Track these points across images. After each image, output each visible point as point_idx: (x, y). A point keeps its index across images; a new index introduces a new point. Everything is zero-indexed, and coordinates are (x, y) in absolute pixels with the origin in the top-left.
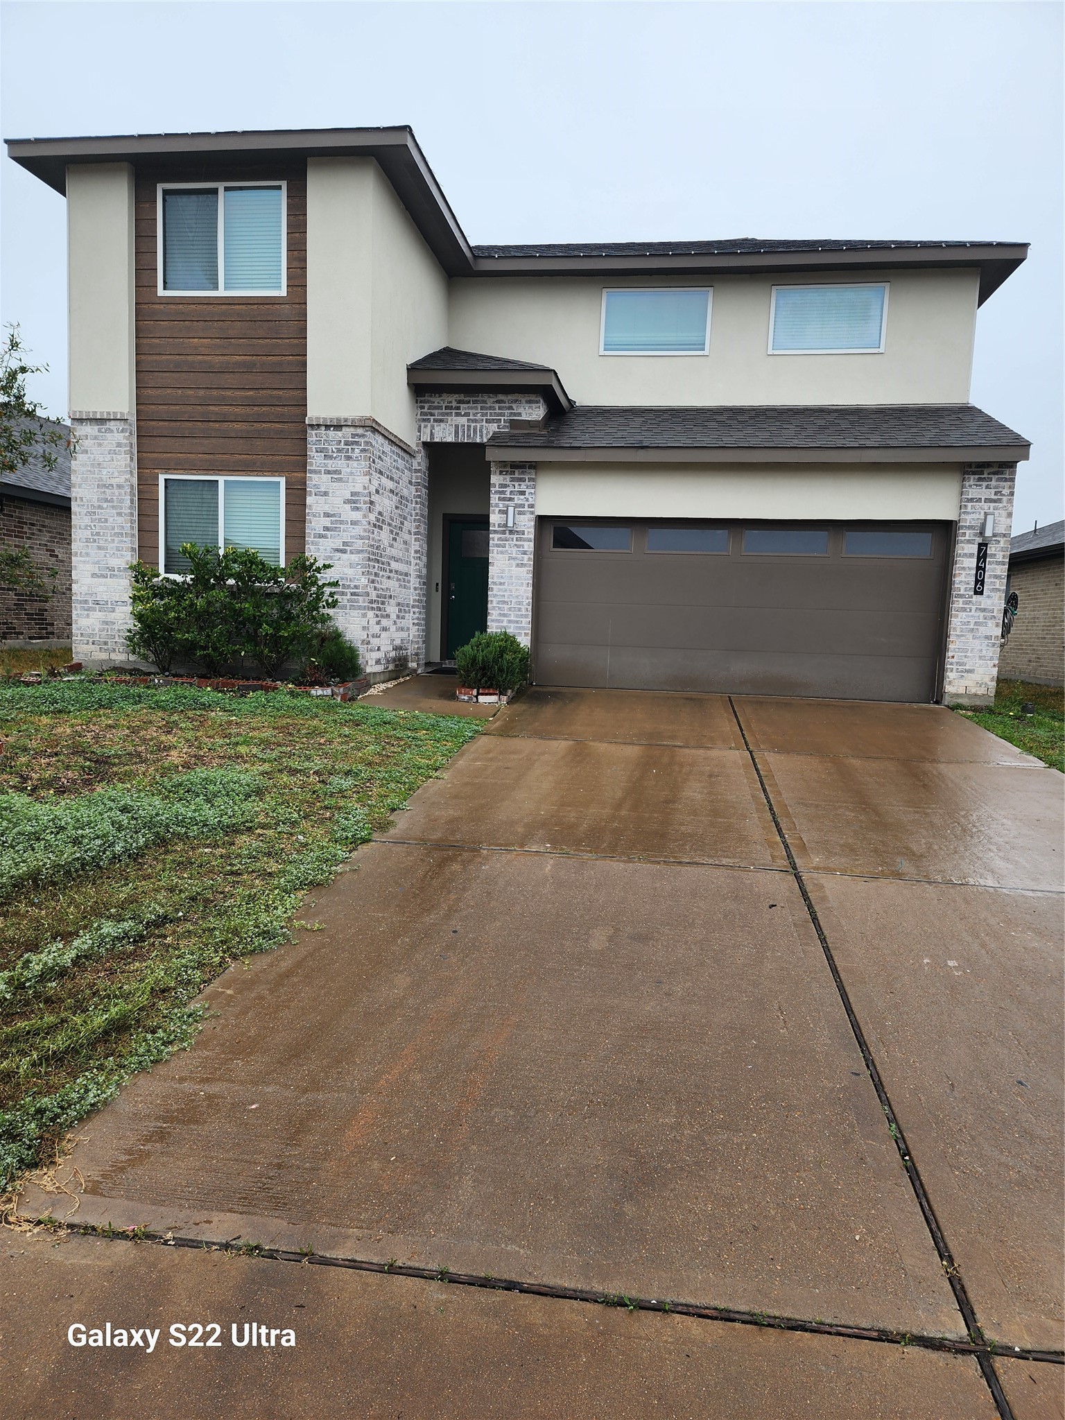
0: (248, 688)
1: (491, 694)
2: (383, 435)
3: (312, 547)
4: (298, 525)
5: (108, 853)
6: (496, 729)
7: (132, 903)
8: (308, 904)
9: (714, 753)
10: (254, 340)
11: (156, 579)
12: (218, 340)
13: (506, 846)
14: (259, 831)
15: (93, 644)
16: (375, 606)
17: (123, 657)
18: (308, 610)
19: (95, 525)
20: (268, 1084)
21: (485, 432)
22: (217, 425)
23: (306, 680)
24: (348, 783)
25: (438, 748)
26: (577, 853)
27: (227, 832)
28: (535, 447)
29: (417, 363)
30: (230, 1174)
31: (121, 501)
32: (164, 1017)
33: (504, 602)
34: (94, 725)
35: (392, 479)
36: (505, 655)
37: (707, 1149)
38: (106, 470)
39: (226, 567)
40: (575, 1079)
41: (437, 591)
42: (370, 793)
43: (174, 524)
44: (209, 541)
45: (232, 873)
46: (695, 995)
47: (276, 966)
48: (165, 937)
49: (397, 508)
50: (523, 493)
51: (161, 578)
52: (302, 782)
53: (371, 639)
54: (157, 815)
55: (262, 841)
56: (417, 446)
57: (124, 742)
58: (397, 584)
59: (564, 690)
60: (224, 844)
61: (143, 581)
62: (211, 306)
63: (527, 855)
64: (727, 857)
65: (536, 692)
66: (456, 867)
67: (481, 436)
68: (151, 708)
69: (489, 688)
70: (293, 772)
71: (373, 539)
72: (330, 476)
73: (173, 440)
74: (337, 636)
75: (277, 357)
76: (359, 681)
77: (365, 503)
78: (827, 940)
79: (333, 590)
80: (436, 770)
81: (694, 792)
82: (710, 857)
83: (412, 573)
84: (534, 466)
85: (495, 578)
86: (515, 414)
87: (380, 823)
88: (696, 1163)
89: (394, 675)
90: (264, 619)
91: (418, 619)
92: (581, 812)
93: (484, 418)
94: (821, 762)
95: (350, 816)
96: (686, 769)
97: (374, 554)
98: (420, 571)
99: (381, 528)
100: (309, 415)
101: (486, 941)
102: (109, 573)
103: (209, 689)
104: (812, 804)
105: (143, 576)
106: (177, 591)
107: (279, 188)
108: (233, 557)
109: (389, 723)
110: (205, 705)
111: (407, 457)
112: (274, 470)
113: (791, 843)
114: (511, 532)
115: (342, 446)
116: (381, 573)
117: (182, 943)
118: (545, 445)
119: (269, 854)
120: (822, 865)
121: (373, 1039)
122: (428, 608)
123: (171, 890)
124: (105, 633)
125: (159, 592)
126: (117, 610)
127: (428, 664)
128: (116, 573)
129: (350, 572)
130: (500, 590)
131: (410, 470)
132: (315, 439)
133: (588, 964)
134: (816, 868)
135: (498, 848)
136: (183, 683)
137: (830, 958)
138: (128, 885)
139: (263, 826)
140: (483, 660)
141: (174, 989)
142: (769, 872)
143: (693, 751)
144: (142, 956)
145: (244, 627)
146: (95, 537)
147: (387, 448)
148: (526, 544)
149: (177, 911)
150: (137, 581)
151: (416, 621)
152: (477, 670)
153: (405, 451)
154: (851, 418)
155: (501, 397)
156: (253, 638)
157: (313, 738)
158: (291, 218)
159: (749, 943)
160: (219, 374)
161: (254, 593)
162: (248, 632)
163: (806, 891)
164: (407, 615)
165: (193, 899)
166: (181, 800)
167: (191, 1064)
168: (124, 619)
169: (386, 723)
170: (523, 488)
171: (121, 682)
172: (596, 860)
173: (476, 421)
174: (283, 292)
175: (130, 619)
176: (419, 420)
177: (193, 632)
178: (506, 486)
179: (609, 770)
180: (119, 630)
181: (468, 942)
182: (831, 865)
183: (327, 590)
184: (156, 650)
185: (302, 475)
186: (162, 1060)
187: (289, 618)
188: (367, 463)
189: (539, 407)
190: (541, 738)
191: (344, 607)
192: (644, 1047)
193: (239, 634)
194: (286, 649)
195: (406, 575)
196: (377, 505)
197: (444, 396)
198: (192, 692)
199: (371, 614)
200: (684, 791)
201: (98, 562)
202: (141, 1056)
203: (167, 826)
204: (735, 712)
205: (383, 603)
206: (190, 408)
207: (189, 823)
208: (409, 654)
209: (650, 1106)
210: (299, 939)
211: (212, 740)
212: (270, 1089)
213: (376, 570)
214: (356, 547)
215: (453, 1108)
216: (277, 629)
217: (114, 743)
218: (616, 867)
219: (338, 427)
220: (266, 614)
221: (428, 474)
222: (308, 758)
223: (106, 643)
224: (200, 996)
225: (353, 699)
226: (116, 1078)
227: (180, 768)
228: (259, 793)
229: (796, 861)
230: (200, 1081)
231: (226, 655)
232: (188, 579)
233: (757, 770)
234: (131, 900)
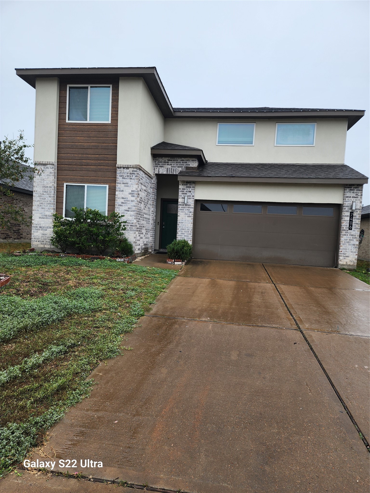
0: (94, 258)
1: (179, 261)
2: (143, 171)
3: (117, 209)
4: (112, 201)
5: (51, 319)
6: (182, 274)
7: (61, 339)
8: (125, 340)
9: (261, 284)
10: (99, 138)
11: (62, 219)
12: (87, 138)
13: (193, 318)
14: (104, 311)
15: (39, 242)
16: (138, 230)
17: (49, 246)
18: (116, 231)
19: (41, 200)
20: (120, 413)
21: (177, 171)
22: (85, 167)
23: (114, 256)
24: (133, 293)
25: (163, 281)
26: (219, 321)
27: (92, 311)
28: (195, 176)
29: (154, 147)
30: (111, 451)
31: (51, 192)
32: (78, 384)
33: (183, 229)
34: (41, 271)
35: (145, 186)
36: (184, 248)
37: (292, 443)
38: (46, 181)
39: (88, 216)
40: (236, 412)
41: (158, 225)
42: (142, 297)
43: (69, 200)
44: (81, 206)
45: (96, 327)
46: (274, 378)
47: (117, 364)
48: (75, 352)
49: (146, 196)
50: (190, 192)
51: (63, 219)
52: (117, 293)
53: (137, 241)
54: (67, 305)
55: (105, 315)
56: (154, 175)
57: (52, 277)
58: (146, 222)
59: (204, 260)
60: (92, 316)
61: (58, 220)
62: (84, 126)
63: (202, 322)
64: (274, 324)
65: (194, 261)
66: (176, 326)
67: (176, 172)
68: (60, 265)
69: (178, 259)
70: (114, 289)
71: (139, 207)
72: (124, 185)
73: (70, 171)
74: (126, 240)
75: (106, 144)
76: (133, 256)
77: (136, 194)
78: (318, 357)
79: (124, 224)
80: (164, 289)
81: (257, 299)
82: (268, 324)
83: (150, 218)
84: (194, 183)
85: (180, 221)
86: (188, 165)
87: (147, 309)
88: (289, 449)
89: (144, 254)
90: (100, 234)
91: (152, 234)
92: (218, 306)
93: (177, 166)
94: (300, 288)
95: (136, 306)
96: (253, 290)
97: (138, 212)
98: (153, 218)
99: (141, 203)
100: (117, 163)
101: (193, 355)
102: (45, 217)
103: (80, 258)
104: (300, 304)
105: (58, 218)
106: (70, 224)
107: (109, 87)
108: (91, 212)
109: (145, 271)
110: (80, 264)
111: (150, 179)
112: (104, 183)
113: (296, 319)
114: (186, 205)
115: (129, 174)
116: (141, 219)
117: (81, 354)
118: (198, 175)
119: (108, 320)
120: (309, 328)
121: (157, 394)
122: (155, 231)
123: (75, 333)
124: (43, 238)
125: (63, 224)
126: (47, 230)
127: (155, 250)
128: (48, 217)
129: (130, 218)
130: (181, 225)
131: (151, 183)
132: (119, 172)
133: (232, 365)
134: (308, 329)
135: (191, 319)
136: (71, 256)
137: (321, 364)
138: (59, 331)
139: (105, 309)
140: (177, 249)
141: (80, 373)
142: (291, 330)
143: (254, 283)
144: (67, 359)
145: (93, 237)
146: (41, 205)
147: (144, 175)
148: (191, 209)
149: (78, 342)
150: (55, 220)
151: (151, 235)
152: (174, 253)
153: (150, 177)
154: (304, 168)
155: (183, 159)
156: (96, 241)
157: (119, 277)
158: (113, 97)
159: (290, 358)
160: (86, 149)
161: (96, 225)
162: (94, 238)
163: (306, 338)
164: (149, 233)
165: (83, 337)
166: (75, 299)
167: (90, 404)
168: (50, 233)
169: (144, 272)
170: (190, 190)
171: (49, 255)
172: (227, 324)
173: (174, 167)
174: (110, 122)
175: (52, 233)
176: (154, 166)
177: (75, 238)
178: (184, 189)
179: (225, 290)
180: (48, 237)
181: (186, 356)
182: (313, 328)
183: (122, 224)
184: (61, 244)
185: (115, 184)
186: (79, 402)
187: (108, 234)
188: (137, 180)
189: (196, 163)
190: (199, 278)
191: (128, 230)
192: (259, 400)
193: (91, 239)
194: (108, 244)
195: (149, 219)
196: (140, 195)
197: (163, 158)
198: (74, 259)
199: (137, 233)
200: (253, 298)
201: (42, 213)
202: (71, 400)
203: (71, 309)
204: (265, 269)
205: (141, 229)
206: (76, 161)
207: (79, 308)
208: (149, 247)
209: (267, 424)
210: (124, 354)
211: (83, 277)
212: (121, 415)
213: (139, 218)
214: (133, 209)
215: (192, 424)
216: (105, 238)
217: (49, 278)
218: (235, 327)
219: (128, 168)
220: (101, 233)
221: (157, 185)
222: (118, 284)
223: (43, 242)
224: (90, 376)
225: (131, 263)
226: (63, 409)
227: (73, 287)
228: (102, 297)
229: (300, 326)
230: (94, 411)
231: (86, 246)
232: (73, 220)
233: (278, 291)
234: (61, 337)
